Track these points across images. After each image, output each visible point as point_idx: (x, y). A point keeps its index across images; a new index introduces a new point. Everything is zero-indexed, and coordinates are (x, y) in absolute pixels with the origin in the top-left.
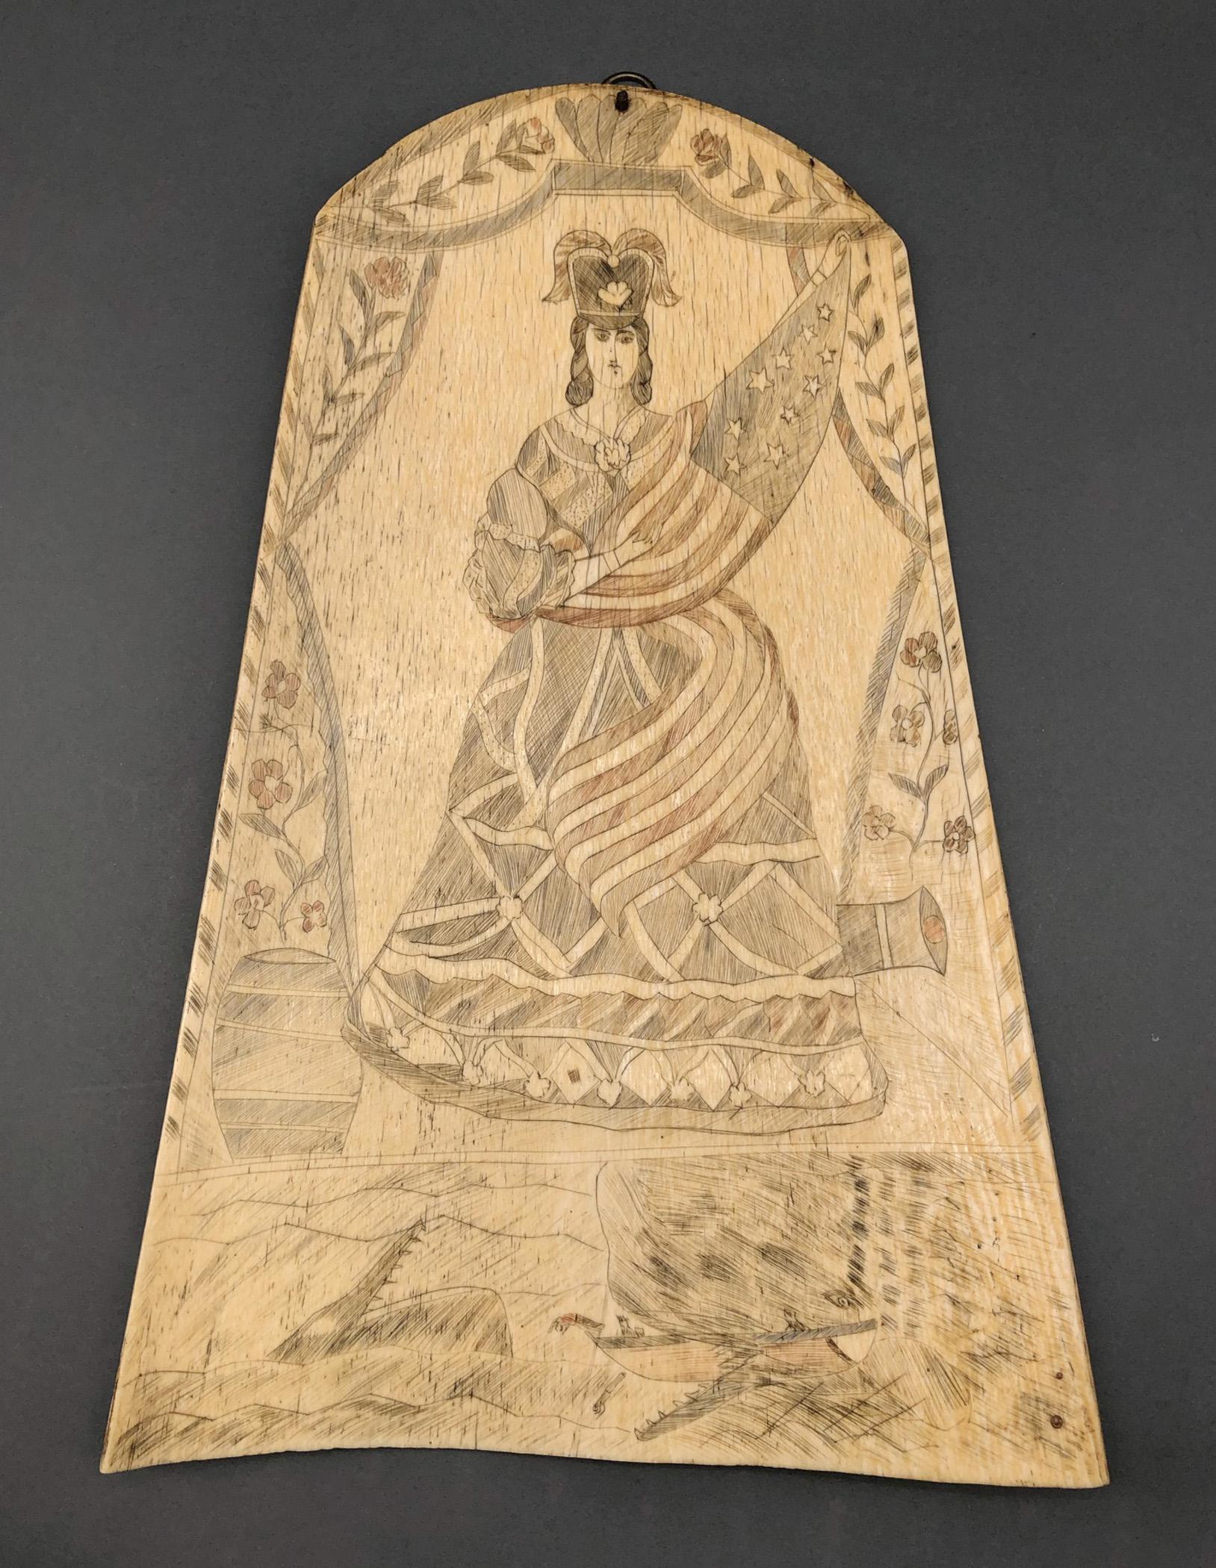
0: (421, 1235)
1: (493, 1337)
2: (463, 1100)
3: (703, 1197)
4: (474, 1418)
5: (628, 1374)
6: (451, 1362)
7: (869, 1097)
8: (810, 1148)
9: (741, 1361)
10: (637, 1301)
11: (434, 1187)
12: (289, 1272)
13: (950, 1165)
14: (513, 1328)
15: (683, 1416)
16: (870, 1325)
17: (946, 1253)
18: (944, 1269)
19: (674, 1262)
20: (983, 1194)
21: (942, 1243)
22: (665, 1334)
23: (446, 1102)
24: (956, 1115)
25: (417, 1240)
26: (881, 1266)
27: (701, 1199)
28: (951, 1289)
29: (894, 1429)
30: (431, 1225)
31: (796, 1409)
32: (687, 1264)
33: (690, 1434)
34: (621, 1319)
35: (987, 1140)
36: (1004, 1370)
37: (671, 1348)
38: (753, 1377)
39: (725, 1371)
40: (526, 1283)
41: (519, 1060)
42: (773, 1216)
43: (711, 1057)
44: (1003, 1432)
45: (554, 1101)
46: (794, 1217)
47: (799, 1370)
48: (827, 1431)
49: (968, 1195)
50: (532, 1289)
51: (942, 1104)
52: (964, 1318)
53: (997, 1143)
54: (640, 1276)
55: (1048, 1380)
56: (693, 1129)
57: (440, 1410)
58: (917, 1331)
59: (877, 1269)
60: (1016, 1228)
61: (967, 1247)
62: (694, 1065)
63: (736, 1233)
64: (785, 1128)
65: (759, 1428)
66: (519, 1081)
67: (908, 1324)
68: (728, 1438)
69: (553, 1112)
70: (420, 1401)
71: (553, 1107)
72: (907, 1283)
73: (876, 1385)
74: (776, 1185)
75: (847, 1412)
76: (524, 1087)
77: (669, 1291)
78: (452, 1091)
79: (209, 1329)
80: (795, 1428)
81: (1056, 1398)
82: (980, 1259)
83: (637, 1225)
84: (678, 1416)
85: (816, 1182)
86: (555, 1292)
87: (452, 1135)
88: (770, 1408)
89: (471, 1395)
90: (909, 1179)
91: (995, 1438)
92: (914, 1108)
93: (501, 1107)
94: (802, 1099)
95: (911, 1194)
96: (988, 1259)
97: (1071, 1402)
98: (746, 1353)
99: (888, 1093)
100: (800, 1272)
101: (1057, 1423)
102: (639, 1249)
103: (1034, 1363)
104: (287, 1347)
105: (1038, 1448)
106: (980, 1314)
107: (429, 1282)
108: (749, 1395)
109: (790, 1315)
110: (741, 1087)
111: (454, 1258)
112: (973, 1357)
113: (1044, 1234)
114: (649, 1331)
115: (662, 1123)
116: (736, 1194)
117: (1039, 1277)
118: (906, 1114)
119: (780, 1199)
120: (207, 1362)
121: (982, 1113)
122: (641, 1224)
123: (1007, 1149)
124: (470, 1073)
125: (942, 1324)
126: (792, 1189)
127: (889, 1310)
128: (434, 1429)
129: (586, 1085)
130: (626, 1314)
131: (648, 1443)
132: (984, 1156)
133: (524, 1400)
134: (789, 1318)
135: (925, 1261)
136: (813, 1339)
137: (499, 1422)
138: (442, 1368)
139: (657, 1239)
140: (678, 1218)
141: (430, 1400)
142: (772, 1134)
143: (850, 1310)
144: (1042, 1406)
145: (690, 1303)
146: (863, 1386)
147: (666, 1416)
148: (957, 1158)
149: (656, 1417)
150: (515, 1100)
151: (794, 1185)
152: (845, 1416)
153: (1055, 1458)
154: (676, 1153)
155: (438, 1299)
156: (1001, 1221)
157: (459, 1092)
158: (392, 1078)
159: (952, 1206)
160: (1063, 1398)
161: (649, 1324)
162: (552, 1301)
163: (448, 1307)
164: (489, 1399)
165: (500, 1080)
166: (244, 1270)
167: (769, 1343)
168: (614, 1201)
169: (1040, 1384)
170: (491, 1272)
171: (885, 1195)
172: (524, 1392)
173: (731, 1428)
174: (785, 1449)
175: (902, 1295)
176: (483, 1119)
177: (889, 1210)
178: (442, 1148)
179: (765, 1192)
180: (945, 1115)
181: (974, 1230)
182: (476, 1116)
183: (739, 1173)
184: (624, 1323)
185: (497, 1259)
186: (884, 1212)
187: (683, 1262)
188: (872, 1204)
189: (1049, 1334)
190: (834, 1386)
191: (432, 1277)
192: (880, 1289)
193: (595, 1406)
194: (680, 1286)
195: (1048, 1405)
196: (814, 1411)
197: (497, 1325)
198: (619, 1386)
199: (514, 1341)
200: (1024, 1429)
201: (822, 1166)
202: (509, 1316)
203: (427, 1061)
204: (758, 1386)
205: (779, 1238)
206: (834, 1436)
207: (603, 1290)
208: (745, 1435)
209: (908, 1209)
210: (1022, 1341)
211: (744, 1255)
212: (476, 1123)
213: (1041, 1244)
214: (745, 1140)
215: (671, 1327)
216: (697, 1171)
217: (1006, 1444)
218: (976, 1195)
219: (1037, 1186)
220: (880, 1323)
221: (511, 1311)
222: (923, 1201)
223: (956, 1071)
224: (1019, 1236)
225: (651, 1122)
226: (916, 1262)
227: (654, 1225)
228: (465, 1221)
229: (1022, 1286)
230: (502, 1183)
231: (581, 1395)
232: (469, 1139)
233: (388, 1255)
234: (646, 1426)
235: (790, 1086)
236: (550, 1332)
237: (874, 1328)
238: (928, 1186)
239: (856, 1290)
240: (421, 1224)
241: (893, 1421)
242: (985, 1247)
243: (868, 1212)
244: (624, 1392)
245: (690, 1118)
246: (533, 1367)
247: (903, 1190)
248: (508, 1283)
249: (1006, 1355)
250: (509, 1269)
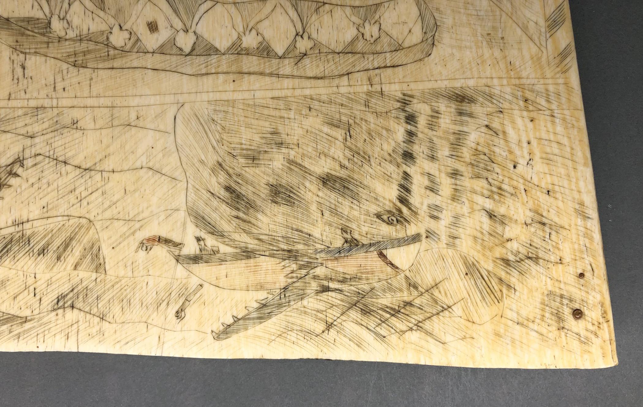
0: (20, 171)
1: (89, 257)
2: (53, 50)
3: (272, 133)
4: (75, 326)
5: (206, 285)
6: (54, 279)
7: (419, 40)
8: (365, 88)
9: (304, 272)
10: (212, 222)
11: (29, 129)
13: (490, 97)
14: (106, 251)
15: (253, 319)
16: (416, 238)
17: (485, 174)
18: (482, 188)
19: (246, 190)
20: (519, 121)
21: (482, 165)
22: (238, 251)
23: (36, 53)
24: (497, 53)
25: (16, 175)
26: (427, 188)
27: (269, 136)
28: (489, 204)
29: (434, 325)
30: (29, 163)
31: (351, 311)
32: (257, 192)
33: (261, 334)
34: (198, 239)
35: (524, 74)
36: (534, 272)
37: (242, 263)
38: (314, 285)
39: (290, 281)
40: (115, 211)
41: (102, 14)
42: (333, 150)
43: (279, 10)
44: (531, 325)
45: (135, 50)
46: (351, 149)
47: (355, 278)
48: (377, 328)
49: (505, 122)
50: (121, 216)
51: (485, 43)
52: (499, 229)
53: (533, 75)
54: (215, 203)
55: (571, 279)
56: (262, 74)
57: (45, 320)
58: (457, 241)
59: (423, 191)
60: (548, 150)
61: (504, 167)
62: (263, 17)
63: (300, 165)
64: (344, 71)
65: (319, 327)
66: (102, 32)
67: (450, 236)
68: (293, 336)
69: (135, 60)
70: (27, 313)
71: (135, 55)
72: (449, 201)
73: (420, 289)
74: (335, 122)
75: (395, 312)
76: (108, 38)
77: (241, 215)
78: (41, 43)
80: (350, 327)
81: (577, 293)
82: (515, 178)
83: (212, 159)
84: (249, 319)
85: (371, 118)
86: (140, 218)
87: (43, 82)
88: (328, 311)
89: (72, 307)
90: (453, 110)
91: (524, 330)
92: (460, 48)
93: (88, 56)
94: (360, 46)
95: (455, 124)
96: (523, 178)
97: (591, 297)
98: (309, 266)
99: (436, 37)
100: (355, 197)
101: (578, 314)
102: (214, 180)
103: (560, 266)
105: (560, 337)
106: (513, 225)
107: (29, 212)
108: (310, 300)
109: (346, 232)
110: (306, 36)
111: (52, 191)
112: (506, 262)
113: (572, 154)
114: (224, 249)
115: (234, 68)
116: (300, 132)
117: (567, 192)
118: (453, 54)
119: (339, 134)
121: (520, 49)
122: (216, 158)
123: (542, 81)
124: (57, 26)
125: (479, 235)
126: (349, 125)
127: (432, 224)
128: (41, 336)
129: (164, 35)
130: (203, 234)
131: (224, 342)
132: (521, 87)
133: (116, 309)
134: (345, 235)
135: (467, 182)
136: (366, 252)
137: (97, 328)
138: (46, 285)
139: (231, 171)
140: (249, 152)
141: (36, 312)
142: (332, 77)
143: (399, 226)
144: (565, 301)
145: (260, 224)
146: (409, 289)
147: (239, 319)
148: (496, 91)
149: (230, 321)
150: (99, 50)
151: (351, 122)
152: (393, 315)
153: (575, 344)
154: (246, 95)
155: (40, 227)
156: (534, 143)
157: (48, 43)
159: (491, 132)
160: (584, 294)
161: (224, 243)
162: (137, 225)
163: (48, 234)
164: (87, 309)
165: (85, 32)
167: (329, 256)
168: (191, 137)
169: (565, 283)
170: (84, 202)
171: (431, 126)
172: (116, 302)
173: (295, 327)
174: (341, 344)
175: (444, 212)
176: (71, 68)
177: (435, 139)
178: (35, 94)
179: (326, 129)
180: (487, 53)
181: (511, 152)
182: (65, 66)
183: (303, 112)
184: (202, 243)
185: (90, 192)
186: (431, 141)
187: (254, 190)
188: (420, 135)
189: (574, 240)
190: (384, 291)
191: (32, 207)
192: (425, 207)
193: (177, 312)
194: (251, 211)
195: (571, 300)
196: (366, 312)
197: (92, 247)
198: (198, 295)
199: (106, 261)
200: (549, 321)
201: (376, 104)
202: (102, 241)
203: (16, 15)
204: (318, 292)
205: (338, 168)
206: (383, 332)
207: (182, 214)
208: (308, 334)
209: (452, 137)
210: (550, 247)
211: (307, 184)
212: (65, 72)
213: (570, 163)
214: (308, 83)
215: (243, 245)
216: (266, 111)
217: (534, 334)
218: (513, 122)
219: (567, 112)
220: (424, 236)
221: (104, 236)
222: (465, 129)
223: (498, 13)
224: (551, 157)
225: (224, 68)
226: (458, 182)
227: (228, 158)
228: (60, 159)
229: (552, 200)
230: (92, 126)
231: (165, 303)
232: (59, 86)
234: (222, 328)
235: (350, 33)
236: (136, 252)
237: (420, 241)
238: (471, 115)
239: (405, 210)
240: (19, 161)
241: (434, 318)
242: (519, 167)
243: (417, 141)
244: (202, 300)
245: (260, 64)
246: (123, 281)
247: (448, 121)
248: (100, 212)
249: (536, 259)
250: (100, 200)
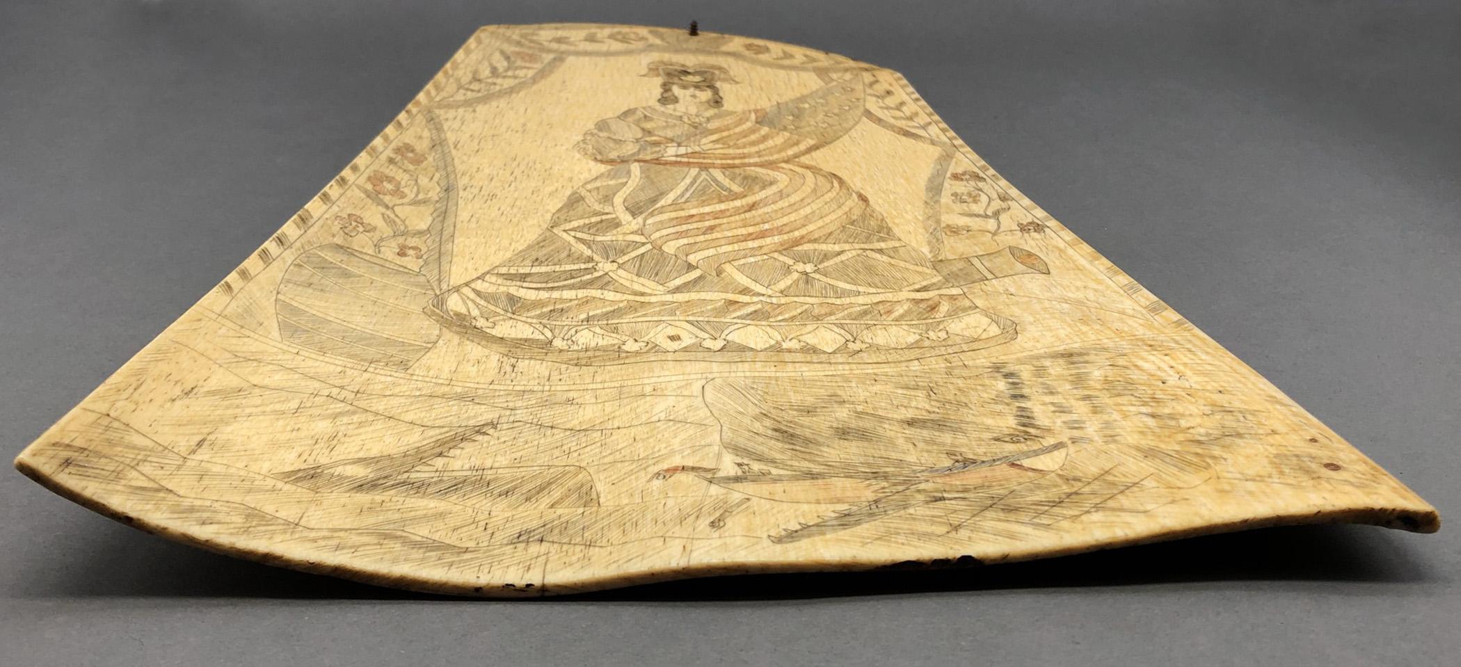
0: (490, 432)
1: (574, 497)
2: (551, 358)
4: (543, 558)
5: (754, 499)
6: (516, 517)
7: (999, 334)
9: (900, 488)
10: (759, 453)
11: (511, 404)
12: (323, 427)
13: (1104, 350)
14: (601, 488)
15: (832, 526)
17: (1127, 392)
18: (1129, 401)
19: (802, 432)
21: (1120, 388)
22: (798, 474)
23: (531, 358)
25: (485, 434)
26: (1054, 412)
27: (826, 398)
28: (1145, 410)
30: (504, 427)
31: (986, 513)
32: (818, 433)
33: (847, 539)
34: (740, 465)
36: (1243, 444)
37: (807, 483)
38: (920, 497)
39: (881, 495)
40: (619, 457)
41: (614, 335)
42: (914, 403)
43: (821, 329)
45: (652, 352)
46: (938, 401)
48: (1034, 521)
50: (627, 459)
53: (1149, 334)
54: (760, 440)
55: (1300, 443)
56: (809, 363)
57: (496, 552)
58: (1118, 438)
59: (1050, 415)
60: (1200, 369)
61: (1150, 385)
62: (804, 333)
63: (873, 414)
64: (912, 358)
65: (941, 529)
66: (613, 345)
69: (652, 358)
70: (471, 544)
71: (652, 355)
72: (1090, 415)
73: (1084, 480)
75: (1054, 504)
76: (619, 348)
78: (539, 353)
79: (206, 431)
80: (990, 524)
81: (1319, 453)
83: (753, 411)
84: (825, 526)
86: (656, 455)
87: (536, 376)
88: (951, 516)
89: (541, 541)
90: (1061, 363)
92: (1050, 330)
93: (593, 360)
94: (926, 344)
95: (1070, 370)
96: (1178, 388)
100: (957, 430)
101: (1332, 467)
102: (757, 424)
103: (1276, 436)
104: (300, 474)
105: (1320, 484)
106: (1189, 418)
107: (495, 462)
108: (918, 509)
109: (955, 455)
110: (858, 342)
111: (530, 448)
112: (1196, 442)
114: (777, 472)
115: (774, 360)
116: (866, 394)
118: (1042, 335)
119: (919, 393)
120: (194, 452)
121: (1124, 323)
122: (758, 411)
123: (1163, 336)
124: (559, 344)
125: (1146, 430)
126: (931, 387)
127: (1075, 433)
128: (486, 566)
129: (687, 342)
130: (746, 462)
133: (613, 534)
134: (954, 458)
135: (1106, 400)
136: (990, 466)
137: (579, 556)
138: (504, 521)
139: (779, 419)
140: (802, 408)
141: (484, 544)
142: (899, 362)
144: (1306, 460)
145: (825, 455)
146: (1067, 484)
147: (810, 527)
149: (796, 528)
150: (608, 355)
152: (1054, 507)
153: (1348, 488)
154: (792, 374)
155: (507, 474)
157: (547, 353)
158: (473, 341)
160: (1328, 453)
161: (776, 468)
162: (651, 462)
163: (518, 479)
164: (565, 541)
165: (593, 345)
166: (268, 409)
167: (935, 475)
168: (724, 398)
169: (1294, 447)
170: (574, 455)
172: (614, 528)
178: (523, 383)
181: (1152, 376)
183: (868, 383)
184: (745, 468)
185: (583, 446)
187: (813, 432)
188: (1027, 383)
190: (1031, 491)
191: (499, 458)
193: (712, 524)
194: (812, 446)
195: (1313, 458)
196: (1010, 510)
197: (580, 488)
198: (743, 507)
199: (602, 496)
200: (1293, 475)
202: (596, 481)
203: (513, 336)
204: (928, 503)
205: (925, 414)
206: (1045, 521)
207: (716, 449)
208: (925, 536)
209: (1070, 378)
211: (886, 426)
215: (804, 470)
220: (1069, 443)
221: (600, 477)
222: (1084, 371)
225: (762, 359)
226: (1095, 402)
227: (774, 411)
228: (546, 425)
229: (1229, 396)
230: (592, 401)
231: (691, 518)
232: (555, 378)
233: (449, 439)
234: (784, 534)
235: (912, 338)
236: (649, 482)
240: (493, 425)
241: (1119, 497)
242: (1170, 382)
244: (750, 512)
245: (805, 358)
246: (626, 509)
248: (596, 459)
250: (597, 450)
